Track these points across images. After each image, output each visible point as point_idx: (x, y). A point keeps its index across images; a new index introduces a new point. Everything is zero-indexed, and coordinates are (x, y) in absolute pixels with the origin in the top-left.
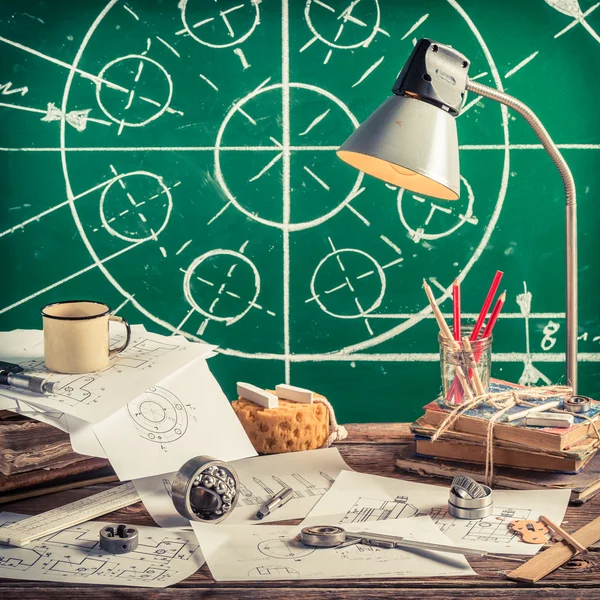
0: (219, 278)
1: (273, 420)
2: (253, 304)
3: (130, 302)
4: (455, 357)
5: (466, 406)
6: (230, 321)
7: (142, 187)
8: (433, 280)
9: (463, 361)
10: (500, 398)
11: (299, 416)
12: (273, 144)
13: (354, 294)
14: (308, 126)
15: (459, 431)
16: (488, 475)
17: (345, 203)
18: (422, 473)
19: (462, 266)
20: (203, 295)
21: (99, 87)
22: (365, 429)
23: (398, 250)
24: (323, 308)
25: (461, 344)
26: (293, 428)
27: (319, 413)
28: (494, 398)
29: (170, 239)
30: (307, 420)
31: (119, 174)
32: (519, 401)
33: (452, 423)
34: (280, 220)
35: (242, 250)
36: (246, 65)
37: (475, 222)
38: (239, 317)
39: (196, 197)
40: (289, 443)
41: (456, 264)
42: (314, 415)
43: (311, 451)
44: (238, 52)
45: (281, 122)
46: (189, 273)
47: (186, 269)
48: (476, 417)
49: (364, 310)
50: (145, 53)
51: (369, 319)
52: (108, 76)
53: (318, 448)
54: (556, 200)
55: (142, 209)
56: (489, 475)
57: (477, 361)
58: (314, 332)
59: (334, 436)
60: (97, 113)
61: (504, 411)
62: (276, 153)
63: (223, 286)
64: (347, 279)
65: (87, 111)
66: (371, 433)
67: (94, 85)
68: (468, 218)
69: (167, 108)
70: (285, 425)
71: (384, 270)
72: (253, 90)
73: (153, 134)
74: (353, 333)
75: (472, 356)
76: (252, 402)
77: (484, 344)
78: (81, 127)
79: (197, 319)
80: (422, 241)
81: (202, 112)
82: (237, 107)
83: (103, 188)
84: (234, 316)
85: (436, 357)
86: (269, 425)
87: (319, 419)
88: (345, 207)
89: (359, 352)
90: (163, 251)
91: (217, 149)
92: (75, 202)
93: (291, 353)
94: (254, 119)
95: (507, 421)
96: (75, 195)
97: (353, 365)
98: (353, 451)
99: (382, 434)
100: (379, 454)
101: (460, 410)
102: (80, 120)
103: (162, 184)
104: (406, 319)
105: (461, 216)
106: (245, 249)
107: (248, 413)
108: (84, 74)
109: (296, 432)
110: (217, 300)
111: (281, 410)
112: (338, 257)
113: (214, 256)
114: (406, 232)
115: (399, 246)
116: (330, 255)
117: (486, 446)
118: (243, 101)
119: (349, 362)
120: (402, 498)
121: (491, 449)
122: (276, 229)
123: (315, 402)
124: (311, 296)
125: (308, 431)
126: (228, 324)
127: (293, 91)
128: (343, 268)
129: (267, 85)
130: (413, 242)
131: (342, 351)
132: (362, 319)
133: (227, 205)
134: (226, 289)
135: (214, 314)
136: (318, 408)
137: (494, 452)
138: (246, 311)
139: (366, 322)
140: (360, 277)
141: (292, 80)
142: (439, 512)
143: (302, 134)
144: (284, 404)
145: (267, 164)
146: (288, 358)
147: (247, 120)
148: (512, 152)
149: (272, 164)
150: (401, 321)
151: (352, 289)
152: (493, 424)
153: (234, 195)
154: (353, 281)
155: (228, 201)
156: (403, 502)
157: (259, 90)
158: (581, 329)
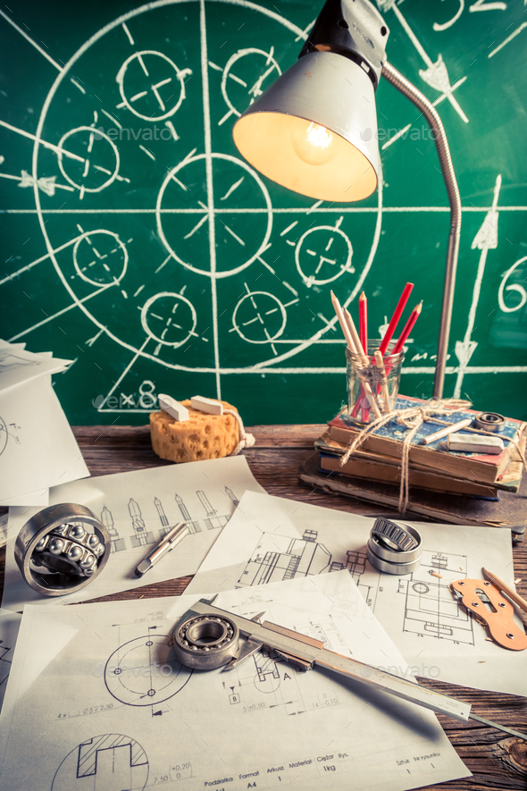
0: (167, 314)
1: (183, 434)
2: (192, 333)
3: (104, 332)
4: (364, 374)
5: (377, 425)
6: (177, 345)
7: (104, 243)
8: (320, 315)
9: (373, 378)
10: (409, 416)
11: (208, 428)
12: (200, 207)
13: (264, 326)
14: (227, 191)
15: (368, 451)
16: (402, 501)
17: (257, 256)
18: (327, 490)
20: (156, 327)
21: (60, 157)
22: (271, 431)
23: (295, 293)
24: (242, 336)
25: (372, 360)
26: (202, 440)
27: (228, 424)
28: (403, 415)
29: (128, 284)
30: (216, 432)
31: (85, 231)
32: (427, 418)
33: (360, 443)
34: (208, 269)
35: (182, 292)
36: (176, 137)
37: (352, 271)
38: (183, 342)
39: (145, 251)
40: (199, 454)
42: (224, 427)
43: (220, 459)
44: (169, 124)
45: (206, 188)
46: (144, 310)
47: (142, 307)
48: (387, 437)
49: (271, 337)
50: (93, 125)
51: (275, 344)
52: (67, 146)
53: (228, 456)
55: (105, 261)
56: (404, 500)
58: (236, 353)
59: (242, 445)
60: (61, 180)
61: (415, 430)
62: (203, 215)
63: (170, 320)
64: (259, 315)
65: (53, 179)
66: (275, 436)
67: (56, 155)
68: (348, 267)
69: (116, 176)
70: (194, 437)
71: (286, 308)
72: (182, 159)
73: (107, 198)
74: (264, 353)
75: (384, 372)
76: (168, 414)
77: (395, 360)
78: (51, 193)
79: (153, 344)
80: (313, 286)
81: (144, 178)
82: (171, 175)
83: (74, 244)
84: (179, 341)
85: (343, 370)
86: (180, 438)
87: (228, 430)
88: (257, 260)
89: (268, 367)
90: (125, 294)
91: (158, 211)
92: (56, 255)
93: (220, 367)
94: (185, 184)
95: (423, 443)
96: (54, 248)
97: (263, 376)
98: (258, 457)
99: (284, 436)
100: (283, 460)
101: (371, 430)
102: (49, 186)
103: (118, 240)
105: (342, 266)
106: (185, 292)
107: (160, 426)
108: (48, 145)
109: (206, 444)
110: (166, 330)
111: (192, 422)
112: (252, 298)
113: (162, 298)
114: (302, 278)
115: (296, 289)
116: (246, 296)
117: (401, 470)
118: (176, 170)
119: (260, 374)
120: (311, 533)
121: (407, 474)
122: (205, 276)
123: (225, 414)
124: (233, 327)
125: (217, 442)
126: (175, 347)
127: (215, 161)
128: (255, 306)
129: (194, 155)
130: (305, 286)
131: (255, 366)
132: (270, 344)
133: (169, 258)
134: (172, 322)
135: (165, 340)
136: (227, 419)
137: (410, 477)
138: (188, 338)
139: (272, 346)
140: (268, 313)
141: (213, 150)
142: (357, 560)
143: (222, 199)
144: (196, 417)
145: (196, 224)
146: (218, 371)
147: (179, 186)
148: (384, 214)
149: (200, 224)
150: (297, 345)
151: (262, 322)
152: (408, 446)
153: (173, 249)
154: (263, 316)
155: (169, 254)
156: (313, 540)
157: (188, 160)
158: (422, 351)
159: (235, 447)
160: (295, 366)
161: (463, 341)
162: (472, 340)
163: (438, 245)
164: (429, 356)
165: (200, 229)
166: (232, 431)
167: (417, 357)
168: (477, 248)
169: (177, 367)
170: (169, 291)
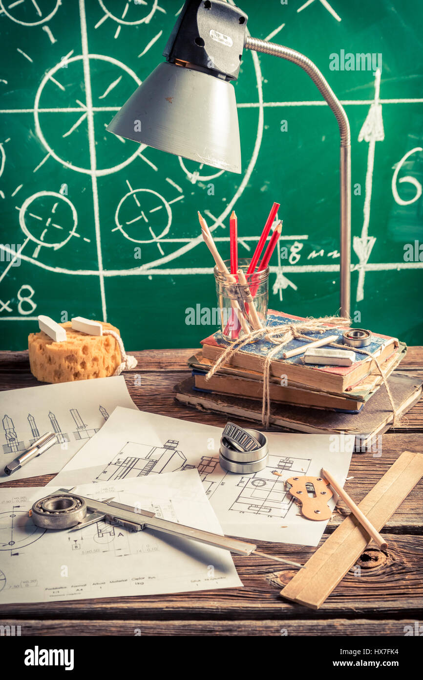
0: (46, 214)
1: (59, 354)
2: (73, 233)
4: (231, 291)
5: (243, 341)
6: (57, 246)
8: (208, 213)
9: (240, 296)
10: (278, 333)
11: (85, 349)
12: (78, 106)
13: (149, 224)
14: (105, 90)
15: (236, 367)
16: (264, 415)
17: (138, 153)
18: (200, 408)
19: (229, 201)
20: (35, 227)
23: (180, 190)
24: (126, 235)
25: (237, 278)
26: (80, 361)
27: (107, 345)
28: (272, 332)
30: (94, 352)
32: (297, 334)
33: (227, 359)
34: (88, 167)
35: (62, 191)
36: (53, 40)
38: (63, 243)
40: (77, 374)
41: (224, 199)
42: (102, 347)
44: (46, 29)
45: (84, 88)
46: (22, 210)
47: (20, 207)
48: (253, 353)
49: (157, 236)
51: (161, 244)
54: (300, 147)
56: (266, 414)
57: (253, 295)
58: (120, 254)
59: (122, 367)
61: (281, 346)
62: (82, 113)
63: (49, 220)
64: (142, 213)
70: (71, 358)
71: (170, 205)
72: (59, 61)
74: (150, 253)
75: (248, 289)
77: (260, 277)
79: (32, 246)
80: (198, 182)
81: (21, 80)
82: (49, 75)
84: (59, 242)
86: (56, 359)
87: (107, 351)
88: (138, 157)
89: (155, 268)
90: (2, 194)
91: (36, 110)
93: (104, 269)
94: (63, 84)
95: (284, 358)
97: (150, 278)
101: (237, 346)
104: (187, 243)
106: (65, 191)
107: (36, 347)
109: (83, 364)
110: (46, 231)
111: (69, 343)
112: (134, 196)
113: (41, 197)
114: (185, 175)
115: (180, 186)
116: (129, 194)
117: (263, 384)
118: (53, 71)
119: (148, 276)
120: (173, 443)
121: (268, 388)
122: (85, 174)
123: (104, 335)
124: (116, 226)
125: (96, 363)
126: (55, 249)
127: (92, 61)
128: (139, 205)
129: (71, 57)
130: (191, 183)
131: (141, 268)
132: (156, 243)
133: (48, 156)
134: (52, 222)
135: (44, 241)
136: (107, 340)
137: (270, 390)
138: (69, 239)
139: (159, 245)
140: (152, 211)
141: (90, 52)
142: (209, 463)
143: (101, 98)
144: (74, 338)
145: (75, 122)
146: (102, 273)
147: (57, 87)
148: (265, 109)
149: (79, 122)
150: (184, 244)
151: (147, 220)
152: (270, 360)
153: (52, 148)
154: (147, 214)
155: (48, 153)
156: (172, 448)
157: (65, 62)
158: (318, 247)
159: (115, 370)
160: (184, 267)
161: (360, 237)
162: (369, 235)
163: (324, 138)
164: (326, 253)
165: (79, 127)
166: (112, 352)
167: (313, 255)
168: (364, 141)
169: (58, 270)
170: (48, 190)
